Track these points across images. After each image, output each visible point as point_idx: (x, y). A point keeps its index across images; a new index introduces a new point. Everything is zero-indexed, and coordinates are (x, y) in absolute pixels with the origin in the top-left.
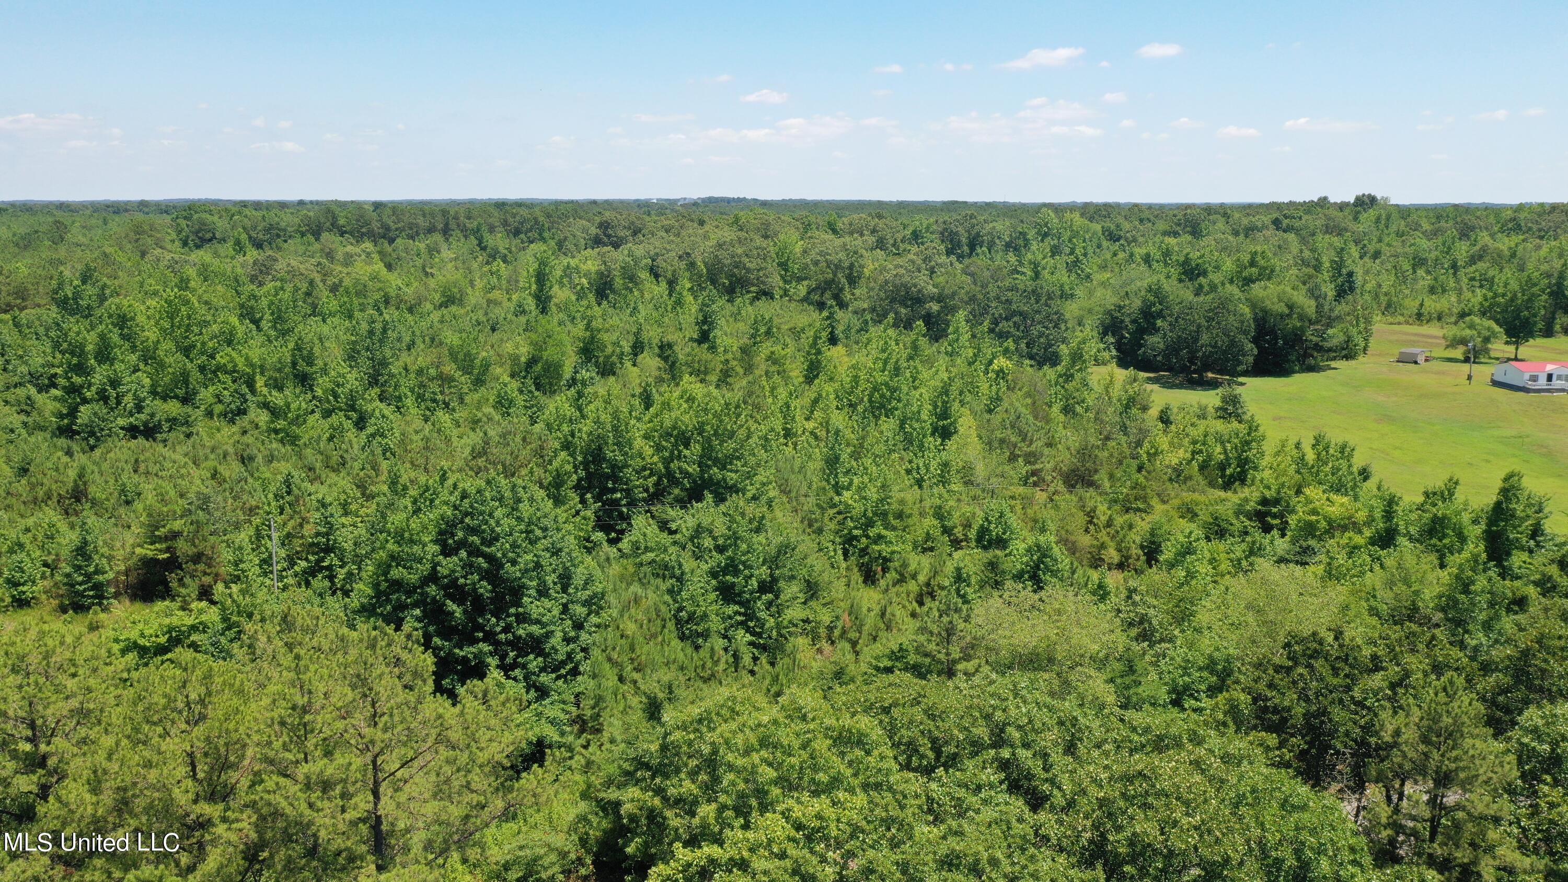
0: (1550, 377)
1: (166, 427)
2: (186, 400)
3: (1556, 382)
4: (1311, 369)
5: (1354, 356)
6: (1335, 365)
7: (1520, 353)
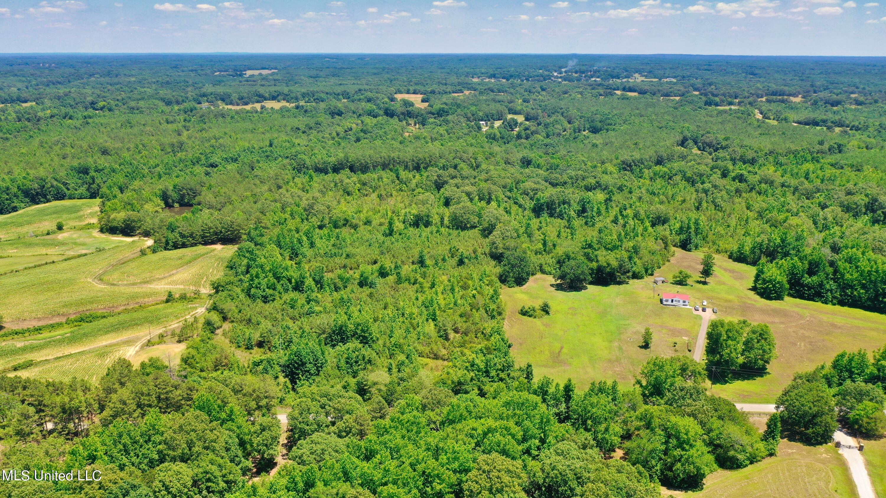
0: (672, 301)
3: (674, 303)
4: (619, 283)
5: (642, 278)
6: (631, 281)
7: (708, 280)
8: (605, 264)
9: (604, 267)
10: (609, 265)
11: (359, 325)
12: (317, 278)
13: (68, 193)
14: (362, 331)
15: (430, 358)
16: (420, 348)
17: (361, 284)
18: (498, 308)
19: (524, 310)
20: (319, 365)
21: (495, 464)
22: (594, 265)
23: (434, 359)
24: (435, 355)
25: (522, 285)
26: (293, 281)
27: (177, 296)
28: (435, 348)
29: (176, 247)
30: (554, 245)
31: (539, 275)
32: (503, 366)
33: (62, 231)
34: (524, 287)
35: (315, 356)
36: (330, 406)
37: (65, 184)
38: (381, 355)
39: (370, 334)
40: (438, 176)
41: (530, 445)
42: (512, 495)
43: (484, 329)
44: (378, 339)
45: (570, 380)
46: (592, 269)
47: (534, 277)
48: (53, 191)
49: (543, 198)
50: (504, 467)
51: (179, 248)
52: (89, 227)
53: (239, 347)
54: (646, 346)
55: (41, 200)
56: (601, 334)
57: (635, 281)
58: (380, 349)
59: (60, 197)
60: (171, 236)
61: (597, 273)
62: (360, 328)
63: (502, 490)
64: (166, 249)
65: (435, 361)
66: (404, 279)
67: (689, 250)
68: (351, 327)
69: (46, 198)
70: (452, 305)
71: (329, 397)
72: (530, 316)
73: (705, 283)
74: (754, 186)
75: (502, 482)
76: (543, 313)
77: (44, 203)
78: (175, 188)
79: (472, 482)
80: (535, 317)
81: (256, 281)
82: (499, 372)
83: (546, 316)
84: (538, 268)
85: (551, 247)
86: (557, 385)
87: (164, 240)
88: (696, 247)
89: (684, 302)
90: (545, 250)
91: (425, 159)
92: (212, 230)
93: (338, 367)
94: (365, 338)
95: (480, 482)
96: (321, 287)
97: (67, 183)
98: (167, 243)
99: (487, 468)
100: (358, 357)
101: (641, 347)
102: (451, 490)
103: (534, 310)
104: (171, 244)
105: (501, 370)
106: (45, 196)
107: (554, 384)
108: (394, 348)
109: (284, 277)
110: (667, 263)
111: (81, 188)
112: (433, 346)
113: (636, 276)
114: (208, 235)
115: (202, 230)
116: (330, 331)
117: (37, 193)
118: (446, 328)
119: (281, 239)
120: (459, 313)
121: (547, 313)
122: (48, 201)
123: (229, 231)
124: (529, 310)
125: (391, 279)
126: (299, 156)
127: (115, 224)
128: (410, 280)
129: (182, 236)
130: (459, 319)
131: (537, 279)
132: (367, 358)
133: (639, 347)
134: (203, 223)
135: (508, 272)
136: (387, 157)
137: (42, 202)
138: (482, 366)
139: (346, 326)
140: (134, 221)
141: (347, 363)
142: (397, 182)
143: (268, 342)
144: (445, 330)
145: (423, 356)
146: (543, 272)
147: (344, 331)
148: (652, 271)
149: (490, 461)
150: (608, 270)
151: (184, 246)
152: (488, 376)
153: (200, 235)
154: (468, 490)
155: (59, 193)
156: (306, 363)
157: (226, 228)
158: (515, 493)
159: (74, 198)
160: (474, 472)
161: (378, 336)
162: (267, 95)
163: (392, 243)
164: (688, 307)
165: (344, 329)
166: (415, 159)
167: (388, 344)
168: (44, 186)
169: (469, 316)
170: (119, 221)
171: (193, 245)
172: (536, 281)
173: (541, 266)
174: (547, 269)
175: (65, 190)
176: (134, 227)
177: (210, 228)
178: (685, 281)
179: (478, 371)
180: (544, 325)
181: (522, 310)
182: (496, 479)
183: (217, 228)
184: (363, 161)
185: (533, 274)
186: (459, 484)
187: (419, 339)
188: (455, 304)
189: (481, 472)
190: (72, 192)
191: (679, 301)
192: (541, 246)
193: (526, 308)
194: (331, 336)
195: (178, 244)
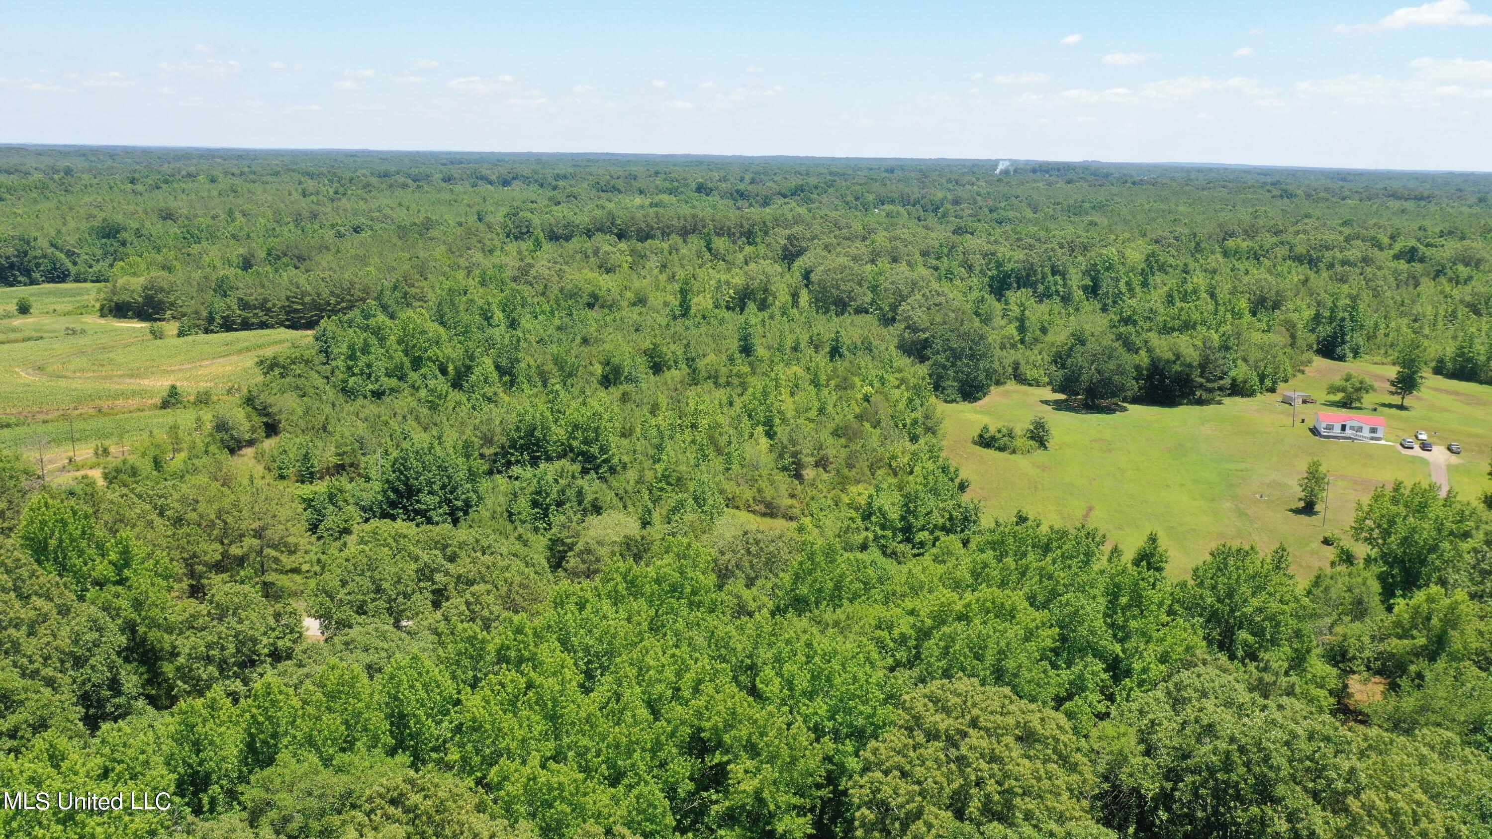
0: (1343, 428)
1: (388, 392)
2: (401, 379)
3: (1348, 432)
4: (1200, 402)
5: (1251, 394)
6: (1227, 400)
7: (1407, 402)
8: (1169, 355)
9: (1168, 361)
10: (1178, 356)
11: (576, 427)
12: (504, 363)
13: (73, 270)
14: (586, 442)
15: (754, 512)
16: (731, 488)
17: (607, 381)
18: (927, 417)
19: (987, 436)
20: (459, 503)
21: (975, 712)
22: (1143, 358)
23: (764, 515)
24: (768, 505)
25: (976, 399)
26: (451, 368)
27: (192, 399)
28: (769, 493)
29: (228, 326)
30: (1044, 330)
31: (1011, 386)
32: (951, 519)
33: (28, 315)
34: (980, 403)
35: (450, 478)
36: (447, 573)
37: (70, 254)
38: (629, 503)
39: (603, 450)
40: (789, 238)
41: (1081, 677)
42: (1053, 826)
43: (893, 457)
44: (625, 467)
45: (1153, 539)
46: (1138, 368)
47: (1001, 388)
48: (45, 265)
49: (1009, 260)
50: (1011, 721)
51: (236, 330)
52: (83, 311)
53: (282, 477)
54: (1308, 509)
55: (21, 278)
56: (1182, 485)
57: (1238, 399)
58: (630, 488)
59: (58, 277)
60: (219, 304)
61: (1149, 378)
62: (579, 434)
63: (1009, 806)
64: (207, 331)
65: (768, 520)
66: (704, 374)
67: (1342, 358)
68: (559, 432)
69: (29, 275)
70: (813, 413)
71: (449, 551)
72: (1001, 449)
73: (1401, 407)
74: (1444, 267)
75: (1006, 776)
76: (1032, 443)
77: (25, 285)
78: (269, 254)
79: (886, 773)
80: (1014, 452)
81: (363, 360)
82: (938, 533)
83: (1040, 452)
84: (1010, 370)
85: (1038, 333)
86: (1116, 552)
87: (205, 314)
88: (1356, 353)
89: (1373, 430)
90: (1022, 341)
91: (764, 223)
92: (307, 299)
93: (511, 514)
94: (588, 458)
95: (919, 771)
96: (512, 383)
97: (74, 253)
98: (211, 320)
99: (943, 723)
100: (563, 492)
101: (1297, 511)
102: (797, 801)
103: (1010, 435)
104: (218, 320)
105: (943, 528)
106: (27, 272)
107: (1107, 548)
108: (663, 484)
109: (429, 359)
110: (1299, 375)
111: (101, 263)
112: (763, 484)
113: (1238, 390)
114: (300, 307)
115: (288, 298)
116: (504, 440)
117: (12, 266)
118: (798, 448)
119: (446, 309)
120: (831, 426)
121: (1042, 444)
122: (33, 282)
123: (343, 300)
124: (998, 435)
125: (675, 375)
126: (521, 214)
127: (125, 297)
128: (716, 377)
129: (244, 305)
130: (831, 440)
131: (1007, 392)
132: (589, 498)
133: (1291, 510)
134: (291, 282)
135: (944, 367)
136: (690, 219)
137: (20, 282)
138: (894, 514)
139: (546, 429)
140: (162, 290)
141: (535, 504)
142: (707, 256)
143: (352, 465)
144: (795, 455)
145: (738, 508)
146: (1020, 378)
147: (538, 440)
148: (1275, 383)
149: (953, 700)
150: (1177, 368)
151: (246, 326)
152: (908, 540)
153: (283, 307)
154: (869, 805)
155: (55, 269)
156: (419, 491)
157: (338, 296)
158: (1061, 819)
159: (85, 281)
160: (895, 737)
161: (625, 458)
162: (493, 178)
163: (687, 328)
164: (1383, 442)
165: (537, 434)
166: (745, 223)
167: (649, 475)
168: (26, 253)
169: (855, 434)
170: (133, 291)
171: (263, 325)
172: (1006, 394)
173: (1016, 366)
174: (1030, 373)
175: (70, 266)
176: (161, 302)
177: (304, 294)
178: (1359, 400)
179: (883, 527)
180: (1038, 467)
181: (981, 436)
182: (983, 765)
183: (319, 295)
184: (643, 225)
185: (998, 383)
186: (831, 779)
187: (728, 469)
188: (821, 411)
189: (920, 737)
190: (81, 267)
191: (1360, 429)
192: (1015, 332)
193: (992, 430)
194: (505, 454)
195: (234, 323)
